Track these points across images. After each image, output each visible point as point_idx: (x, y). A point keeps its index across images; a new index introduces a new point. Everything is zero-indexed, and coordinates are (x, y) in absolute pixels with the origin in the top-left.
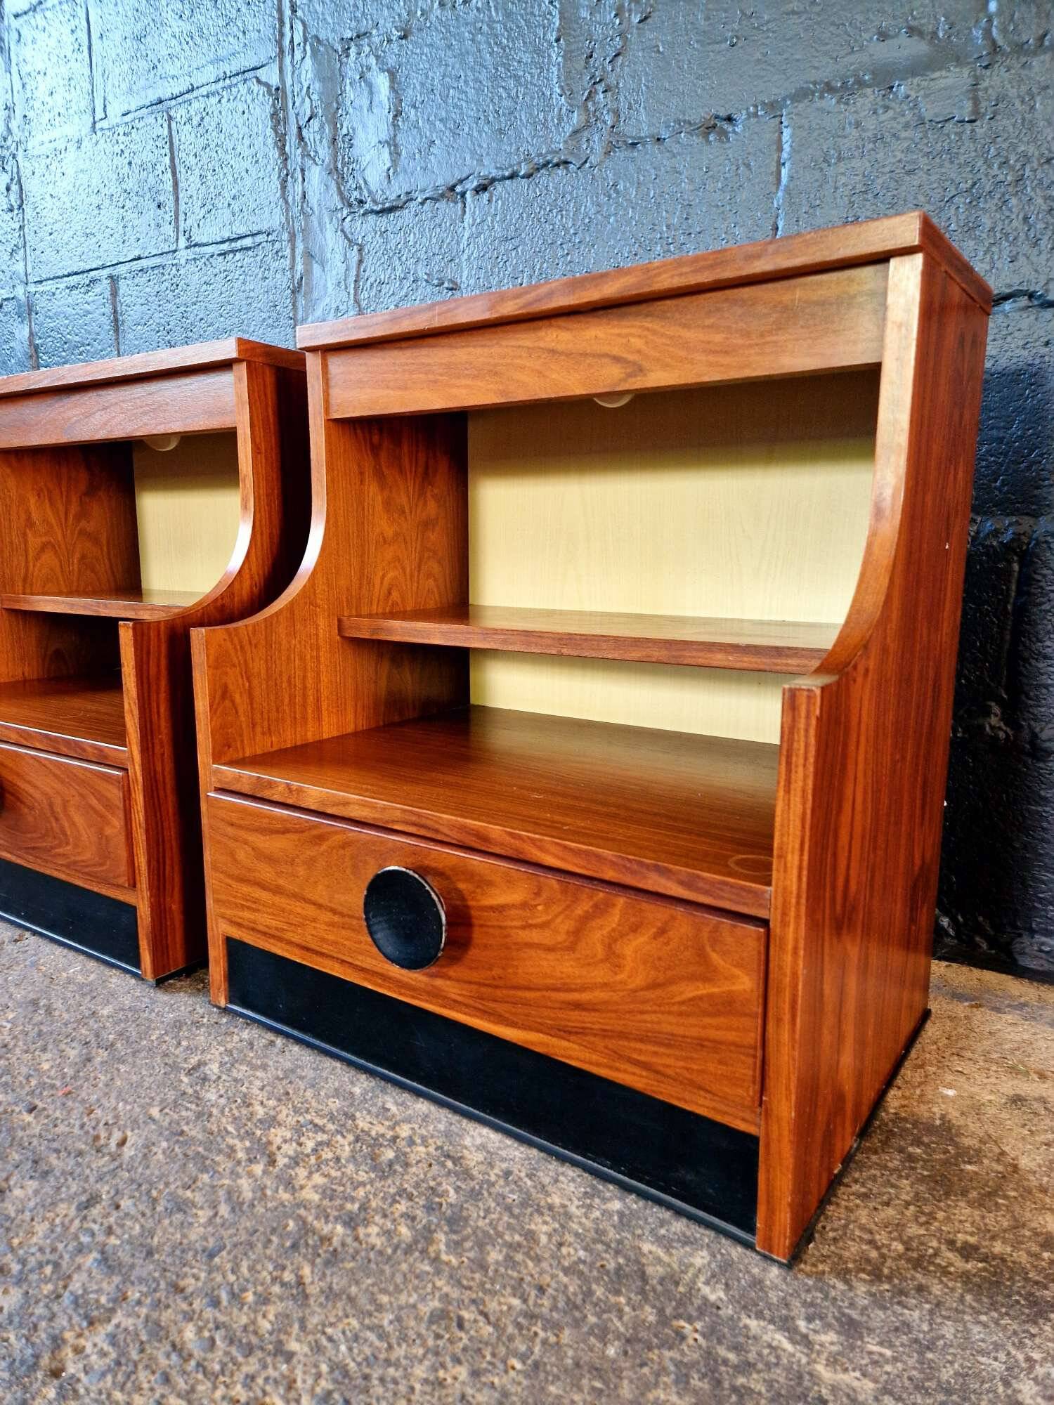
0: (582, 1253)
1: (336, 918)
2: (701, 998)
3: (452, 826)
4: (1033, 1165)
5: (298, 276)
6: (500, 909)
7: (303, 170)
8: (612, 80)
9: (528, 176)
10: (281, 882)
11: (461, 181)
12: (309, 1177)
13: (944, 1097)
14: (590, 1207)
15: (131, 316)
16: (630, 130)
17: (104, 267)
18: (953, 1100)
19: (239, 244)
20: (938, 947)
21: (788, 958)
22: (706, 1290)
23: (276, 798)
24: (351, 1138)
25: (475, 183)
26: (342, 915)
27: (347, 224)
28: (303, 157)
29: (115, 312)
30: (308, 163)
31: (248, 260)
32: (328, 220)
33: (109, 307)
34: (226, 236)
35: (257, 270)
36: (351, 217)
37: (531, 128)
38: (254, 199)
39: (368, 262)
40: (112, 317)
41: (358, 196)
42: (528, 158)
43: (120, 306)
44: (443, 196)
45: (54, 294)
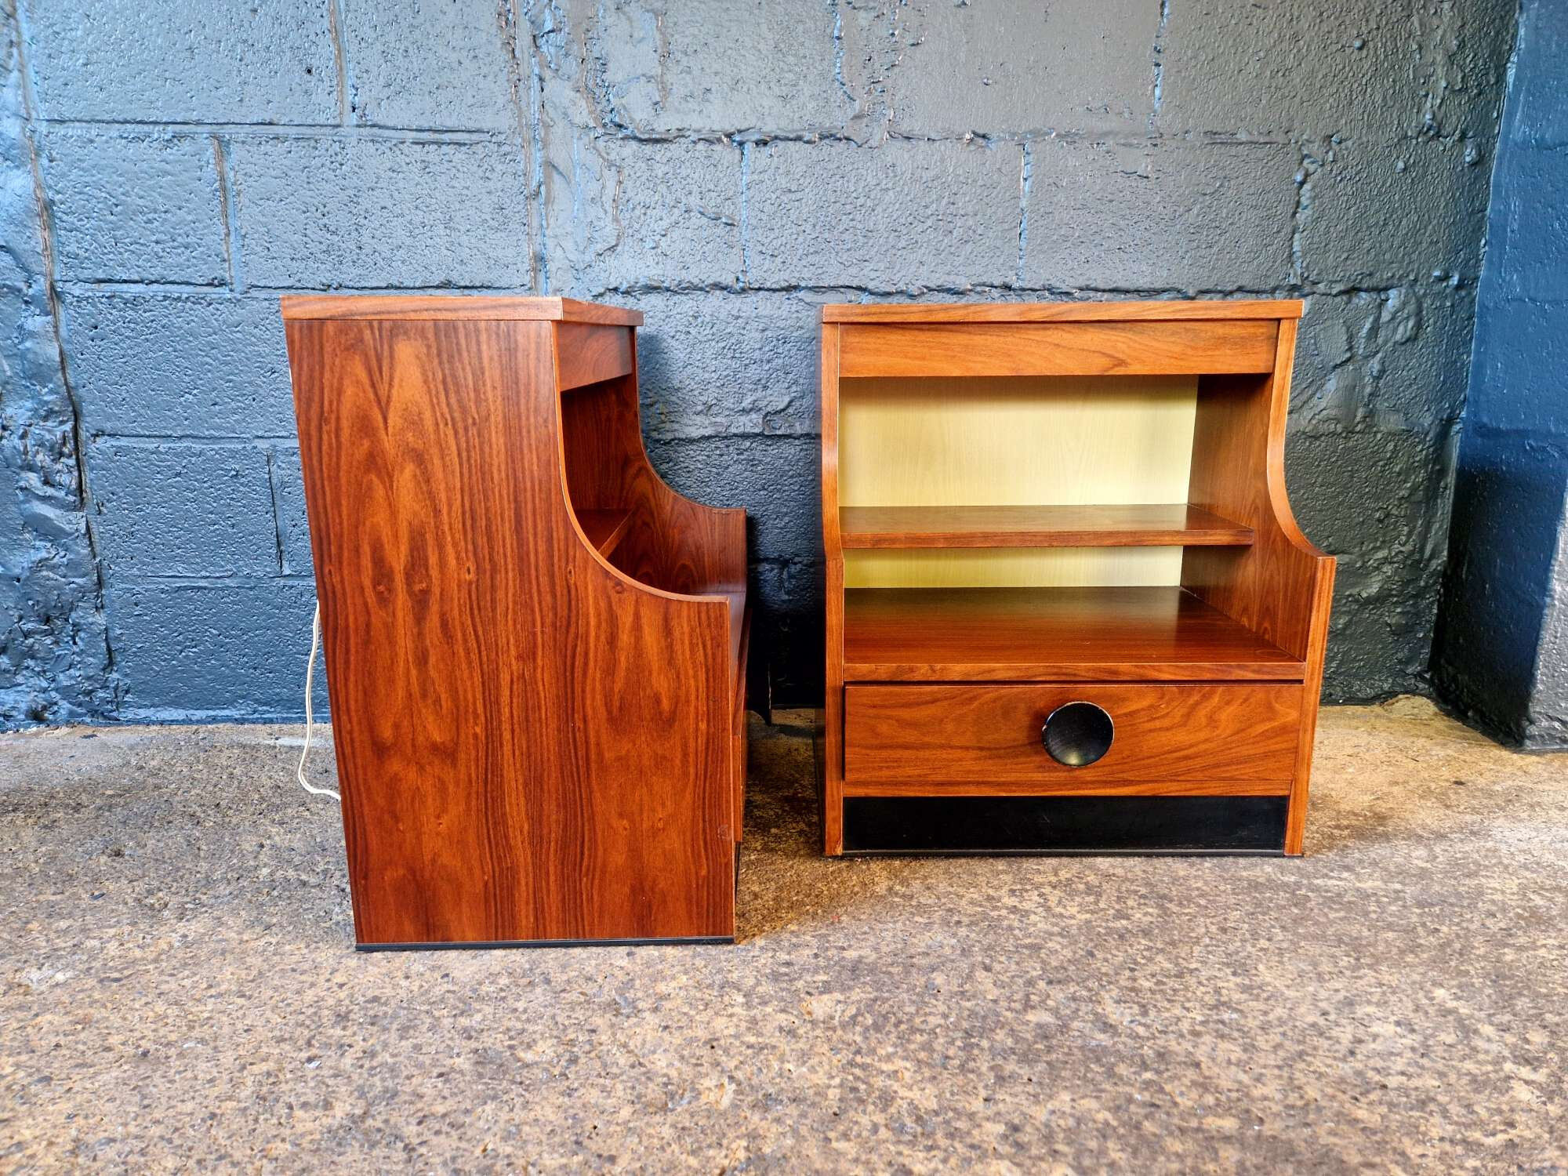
0: (1228, 886)
2: (1267, 730)
3: (1088, 670)
6: (1134, 713)
7: (541, 80)
8: (889, 83)
9: (812, 142)
10: (926, 739)
11: (740, 132)
14: (1200, 869)
15: (252, 188)
16: (904, 127)
17: (199, 124)
22: (1288, 879)
23: (919, 678)
25: (755, 137)
27: (601, 143)
28: (541, 67)
29: (222, 179)
30: (548, 74)
31: (460, 156)
32: (577, 135)
33: (210, 173)
34: (426, 126)
35: (475, 168)
36: (607, 138)
37: (814, 104)
38: (469, 94)
39: (628, 184)
40: (217, 185)
41: (617, 120)
42: (811, 128)
43: (232, 174)
44: (719, 140)
45: (92, 141)
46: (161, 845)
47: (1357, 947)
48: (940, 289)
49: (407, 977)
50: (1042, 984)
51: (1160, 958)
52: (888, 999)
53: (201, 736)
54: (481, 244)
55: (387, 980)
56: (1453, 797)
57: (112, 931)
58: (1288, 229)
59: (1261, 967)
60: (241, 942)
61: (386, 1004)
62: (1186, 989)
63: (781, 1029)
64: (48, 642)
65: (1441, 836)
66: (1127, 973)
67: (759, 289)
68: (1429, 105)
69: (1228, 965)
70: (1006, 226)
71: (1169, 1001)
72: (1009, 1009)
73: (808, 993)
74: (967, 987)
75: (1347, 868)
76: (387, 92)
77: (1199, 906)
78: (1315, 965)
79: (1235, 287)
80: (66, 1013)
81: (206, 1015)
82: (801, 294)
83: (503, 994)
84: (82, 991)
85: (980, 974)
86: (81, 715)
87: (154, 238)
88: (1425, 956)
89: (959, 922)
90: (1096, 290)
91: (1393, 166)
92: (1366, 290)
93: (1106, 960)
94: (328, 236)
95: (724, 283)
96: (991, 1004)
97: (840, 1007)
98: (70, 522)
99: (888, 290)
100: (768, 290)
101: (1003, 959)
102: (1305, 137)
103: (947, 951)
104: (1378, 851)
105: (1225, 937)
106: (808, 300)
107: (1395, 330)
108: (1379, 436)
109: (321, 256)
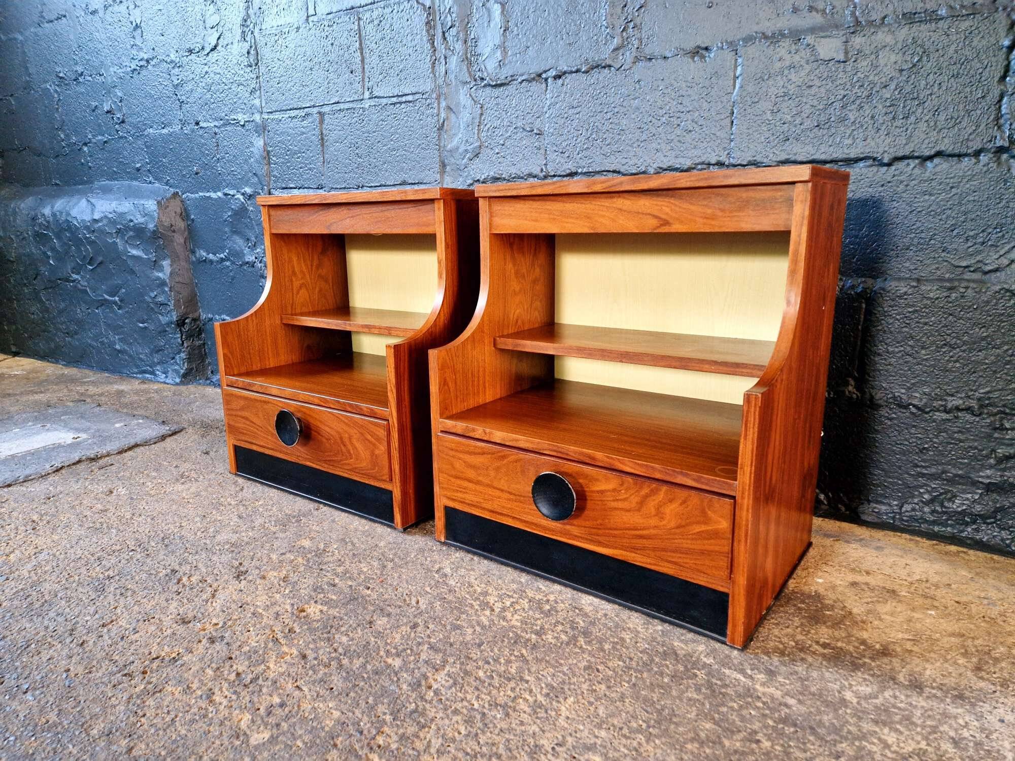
0: (647, 646)
1: (512, 497)
2: (703, 532)
3: (575, 453)
4: (859, 612)
5: (441, 121)
6: (602, 492)
7: (446, 58)
8: (638, 21)
9: (586, 72)
10: (480, 478)
11: (545, 72)
12: (513, 616)
13: (817, 583)
14: (647, 628)
15: (331, 137)
16: (648, 51)
17: (314, 106)
18: (821, 584)
19: (404, 99)
20: (817, 510)
21: (744, 513)
22: (705, 660)
23: (477, 436)
24: (527, 600)
25: (554, 74)
26: (514, 495)
27: (473, 91)
28: (446, 50)
30: (449, 54)
31: (409, 108)
32: (461, 88)
33: (318, 131)
34: (396, 94)
35: (416, 115)
36: (476, 87)
37: (588, 45)
38: (414, 72)
39: (486, 115)
40: (320, 137)
41: (481, 75)
42: (587, 62)
43: (325, 131)
44: (534, 79)
45: (281, 121)
48: (671, 169)
62: (499, 688)
66: (481, 663)
67: (554, 176)
69: (552, 688)
70: (721, 116)
71: (476, 689)
72: (387, 651)
74: (387, 631)
75: (772, 673)
76: (381, 77)
77: (600, 648)
82: (579, 178)
87: (300, 166)
94: (358, 159)
95: (535, 173)
99: (633, 171)
100: (560, 176)
109: (356, 171)
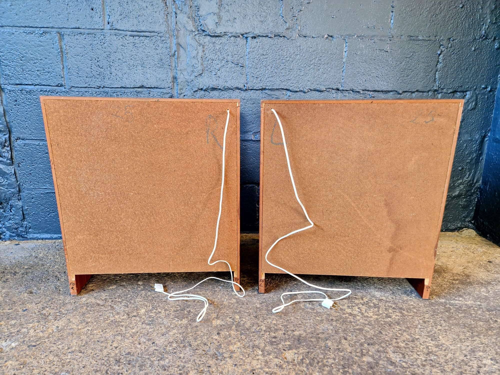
7: (176, 14)
9: (271, 38)
11: (246, 33)
16: (304, 33)
17: (54, 28)
19: (141, 34)
25: (252, 35)
27: (197, 37)
28: (176, 9)
29: (61, 48)
30: (178, 12)
31: (147, 41)
32: (188, 34)
33: (57, 45)
34: (134, 29)
35: (152, 45)
36: (199, 35)
37: (272, 24)
38: (150, 18)
39: (206, 52)
40: (59, 50)
41: (203, 29)
42: (271, 32)
43: (65, 46)
44: (239, 36)
45: (13, 34)
46: (46, 289)
47: (471, 329)
48: (315, 90)
49: (140, 344)
50: (366, 345)
51: (405, 334)
52: (313, 352)
53: (57, 244)
54: (154, 73)
55: (132, 345)
56: (489, 267)
57: (31, 325)
58: (435, 70)
59: (440, 337)
60: (78, 329)
61: (133, 355)
62: (417, 347)
63: (277, 365)
64: (2, 211)
65: (489, 283)
66: (395, 340)
67: (252, 89)
68: (484, 28)
69: (429, 336)
70: (338, 68)
71: (412, 352)
72: (356, 356)
73: (284, 350)
74: (340, 346)
75: (460, 296)
76: (121, 17)
77: (414, 312)
78: (458, 336)
79: (415, 90)
80: (17, 360)
81: (68, 360)
82: (266, 91)
83: (175, 351)
84: (22, 351)
85: (343, 341)
86: (14, 236)
87: (37, 69)
88: (495, 331)
89: (332, 320)
90: (368, 91)
91: (470, 49)
92: (460, 92)
93: (386, 335)
94: (100, 69)
95: (240, 87)
96: (349, 354)
97: (296, 356)
98: (8, 170)
99: (296, 90)
101: (350, 335)
102: (441, 38)
103: (330, 331)
104: (470, 289)
105: (425, 325)
106: (269, 93)
107: (468, 106)
108: (461, 141)
109: (97, 76)
